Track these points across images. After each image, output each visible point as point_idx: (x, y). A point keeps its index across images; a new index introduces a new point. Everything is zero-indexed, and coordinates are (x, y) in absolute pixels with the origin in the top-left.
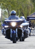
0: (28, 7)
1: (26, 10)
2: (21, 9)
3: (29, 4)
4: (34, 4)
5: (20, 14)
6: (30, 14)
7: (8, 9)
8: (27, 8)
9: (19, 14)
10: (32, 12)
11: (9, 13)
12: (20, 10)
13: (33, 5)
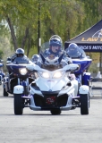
0: (67, 15)
1: (63, 23)
2: (47, 20)
3: (70, 6)
4: (86, 6)
5: (46, 33)
6: (74, 35)
7: (9, 21)
8: (64, 17)
9: (43, 34)
10: (79, 29)
11: (12, 32)
12: (46, 23)
13: (82, 9)
